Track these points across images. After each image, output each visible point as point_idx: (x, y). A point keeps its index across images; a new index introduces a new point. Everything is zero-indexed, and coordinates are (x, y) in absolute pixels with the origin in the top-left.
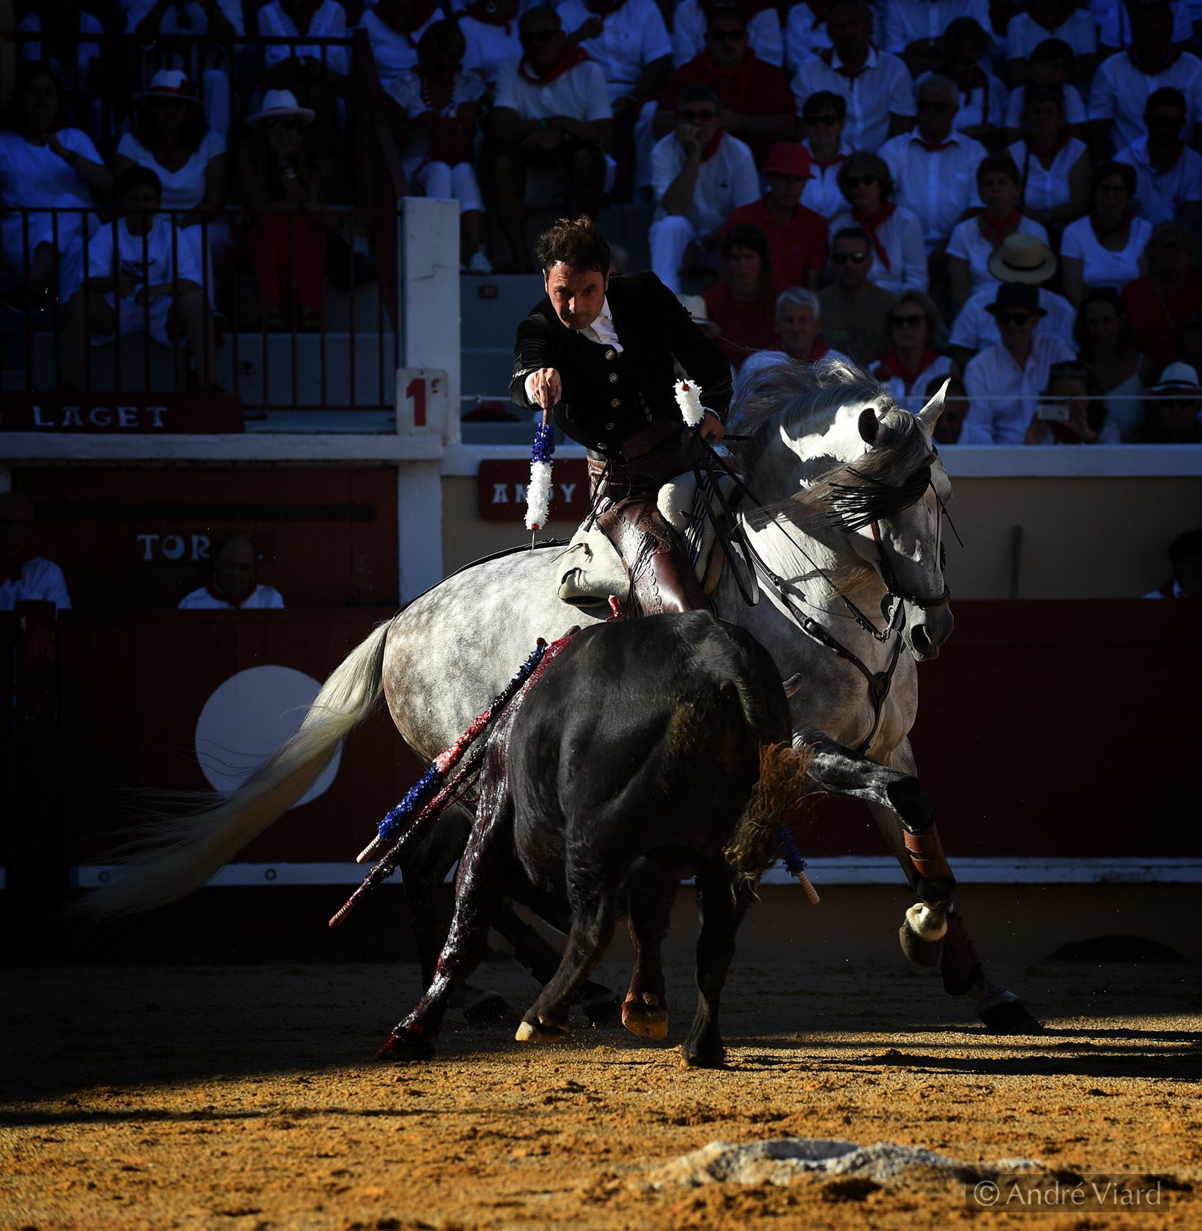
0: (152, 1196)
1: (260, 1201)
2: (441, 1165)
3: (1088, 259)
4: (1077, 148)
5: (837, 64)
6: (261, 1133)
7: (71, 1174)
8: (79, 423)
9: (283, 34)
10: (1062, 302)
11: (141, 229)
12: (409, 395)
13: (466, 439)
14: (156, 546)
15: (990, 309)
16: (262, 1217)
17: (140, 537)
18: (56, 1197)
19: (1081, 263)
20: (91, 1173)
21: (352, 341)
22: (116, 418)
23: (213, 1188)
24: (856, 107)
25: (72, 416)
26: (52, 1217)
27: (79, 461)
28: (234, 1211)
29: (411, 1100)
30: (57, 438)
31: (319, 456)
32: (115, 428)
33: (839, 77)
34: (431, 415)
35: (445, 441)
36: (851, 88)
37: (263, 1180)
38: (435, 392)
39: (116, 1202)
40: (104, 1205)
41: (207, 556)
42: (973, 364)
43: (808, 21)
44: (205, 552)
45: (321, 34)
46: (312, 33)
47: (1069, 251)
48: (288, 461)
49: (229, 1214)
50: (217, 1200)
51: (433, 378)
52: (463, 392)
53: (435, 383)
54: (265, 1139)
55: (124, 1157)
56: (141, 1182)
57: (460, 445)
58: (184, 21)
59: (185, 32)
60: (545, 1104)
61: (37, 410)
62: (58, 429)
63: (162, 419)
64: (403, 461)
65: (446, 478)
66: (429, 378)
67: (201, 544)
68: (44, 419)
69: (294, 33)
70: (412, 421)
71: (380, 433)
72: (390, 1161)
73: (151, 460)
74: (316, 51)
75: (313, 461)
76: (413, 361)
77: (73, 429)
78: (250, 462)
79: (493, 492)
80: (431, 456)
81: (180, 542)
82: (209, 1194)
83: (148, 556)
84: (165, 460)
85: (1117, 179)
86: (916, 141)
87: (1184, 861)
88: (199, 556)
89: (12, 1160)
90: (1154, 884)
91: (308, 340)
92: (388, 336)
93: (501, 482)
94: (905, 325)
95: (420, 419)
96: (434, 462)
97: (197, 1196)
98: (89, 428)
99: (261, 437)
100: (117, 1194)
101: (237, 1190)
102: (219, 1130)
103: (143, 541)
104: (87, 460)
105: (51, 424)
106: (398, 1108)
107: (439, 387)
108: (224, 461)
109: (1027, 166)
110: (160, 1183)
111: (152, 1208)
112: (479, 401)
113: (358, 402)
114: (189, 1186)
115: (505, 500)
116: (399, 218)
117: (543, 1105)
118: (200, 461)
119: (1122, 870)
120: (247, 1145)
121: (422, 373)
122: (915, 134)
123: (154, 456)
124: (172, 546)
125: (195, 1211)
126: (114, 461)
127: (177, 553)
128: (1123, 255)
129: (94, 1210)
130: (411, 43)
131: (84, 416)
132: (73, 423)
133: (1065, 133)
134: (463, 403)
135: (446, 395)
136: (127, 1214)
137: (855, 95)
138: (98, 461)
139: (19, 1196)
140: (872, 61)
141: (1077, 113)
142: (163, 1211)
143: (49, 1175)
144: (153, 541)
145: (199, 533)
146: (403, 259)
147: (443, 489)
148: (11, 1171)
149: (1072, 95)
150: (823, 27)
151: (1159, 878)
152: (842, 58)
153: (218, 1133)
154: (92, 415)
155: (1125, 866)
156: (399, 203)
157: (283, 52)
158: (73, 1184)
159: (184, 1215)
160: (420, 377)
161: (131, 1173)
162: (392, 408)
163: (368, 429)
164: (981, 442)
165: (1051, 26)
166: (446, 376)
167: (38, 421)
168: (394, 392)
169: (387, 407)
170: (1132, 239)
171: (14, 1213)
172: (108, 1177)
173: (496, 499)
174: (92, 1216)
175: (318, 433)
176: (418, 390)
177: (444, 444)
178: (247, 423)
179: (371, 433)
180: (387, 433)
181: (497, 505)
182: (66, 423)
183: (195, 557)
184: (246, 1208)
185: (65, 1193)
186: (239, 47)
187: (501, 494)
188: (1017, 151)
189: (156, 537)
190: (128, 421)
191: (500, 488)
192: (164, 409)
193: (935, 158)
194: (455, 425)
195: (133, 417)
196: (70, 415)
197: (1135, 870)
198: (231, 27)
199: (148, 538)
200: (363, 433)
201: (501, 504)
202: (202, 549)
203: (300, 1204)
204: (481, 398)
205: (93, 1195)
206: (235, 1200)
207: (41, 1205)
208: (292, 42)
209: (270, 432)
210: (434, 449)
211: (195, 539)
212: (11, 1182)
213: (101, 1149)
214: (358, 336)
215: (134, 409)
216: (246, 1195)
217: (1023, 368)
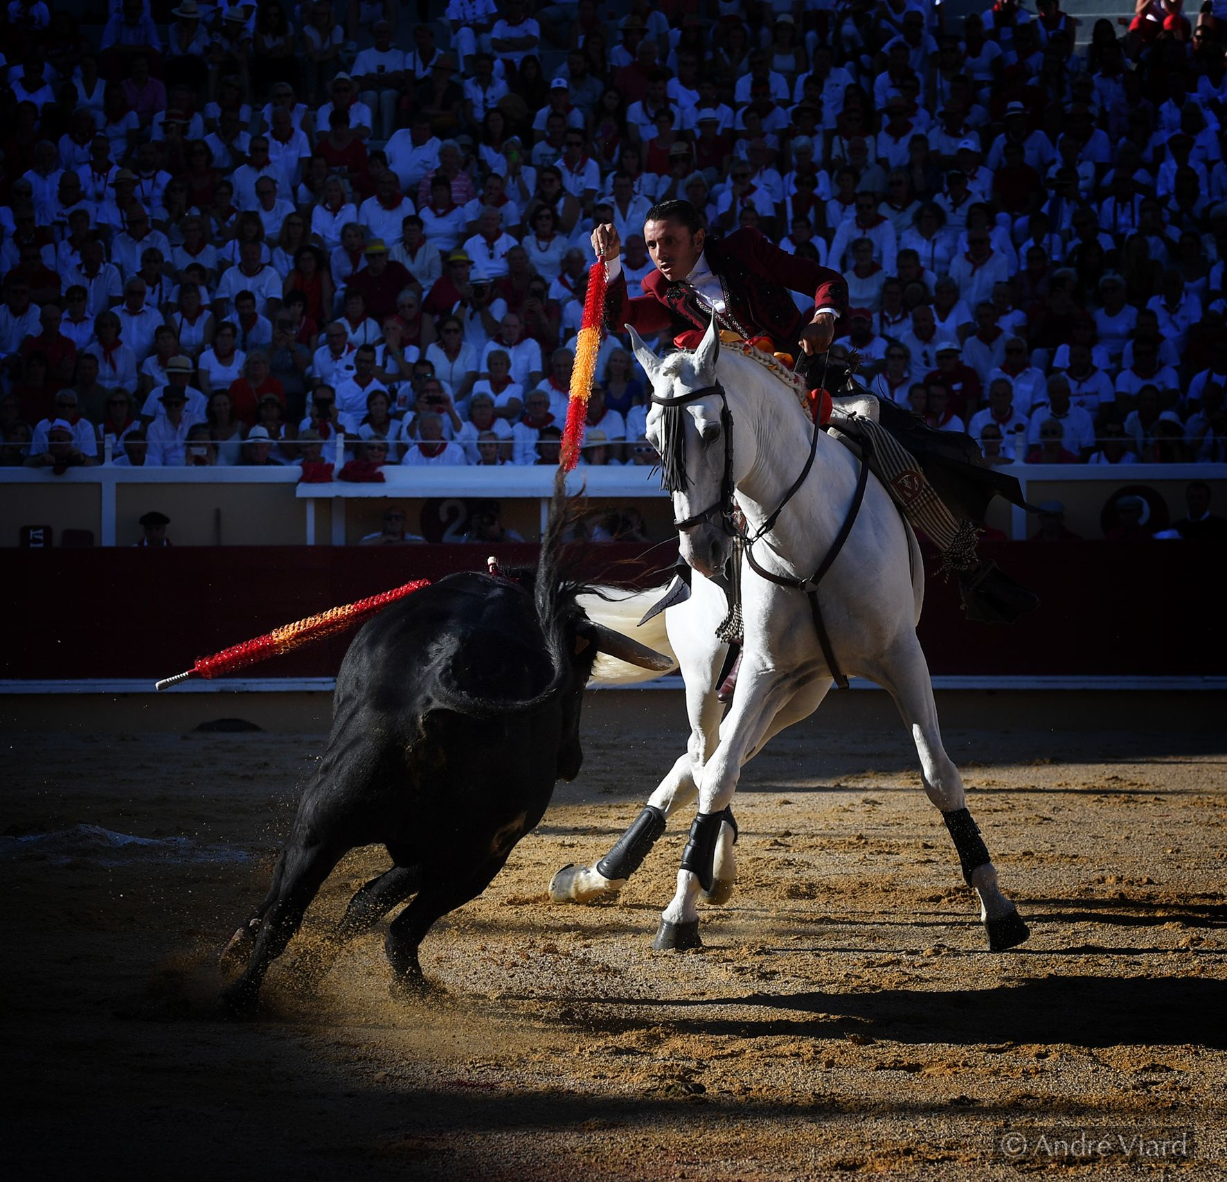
3: (212, 370)
4: (207, 314)
5: (84, 271)
10: (198, 393)
15: (160, 399)
19: (209, 372)
24: (91, 295)
33: (85, 278)
36: (90, 284)
42: (152, 425)
43: (69, 250)
47: (202, 366)
85: (228, 331)
86: (124, 310)
87: (263, 680)
90: (248, 692)
94: (118, 405)
109: (181, 325)
119: (231, 685)
122: (124, 307)
128: (231, 368)
133: (200, 310)
137: (92, 288)
140: (102, 270)
141: (206, 299)
149: (203, 290)
150: (78, 253)
151: (250, 689)
152: (86, 269)
155: (233, 683)
164: (155, 465)
165: (193, 254)
170: (235, 361)
188: (177, 316)
193: (135, 319)
197: (238, 685)
217: (177, 429)
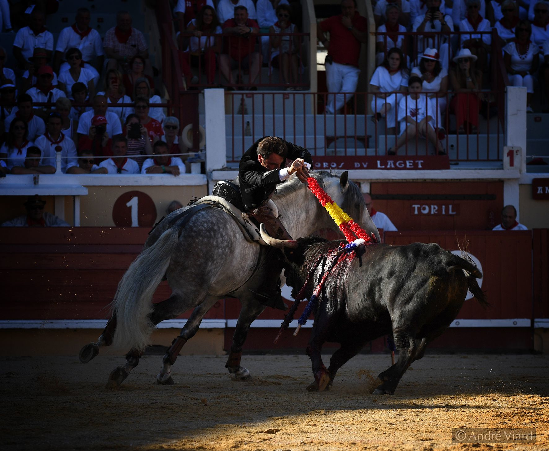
0: (396, 433)
1: (433, 436)
2: (499, 425)
6: (438, 413)
7: (370, 425)
8: (393, 166)
9: (468, 30)
11: (416, 98)
12: (508, 156)
13: (528, 171)
14: (419, 209)
16: (433, 442)
17: (413, 206)
18: (364, 433)
20: (377, 425)
21: (488, 137)
22: (405, 164)
23: (418, 431)
25: (391, 164)
26: (362, 440)
27: (393, 180)
28: (424, 439)
29: (493, 402)
30: (385, 171)
31: (476, 177)
32: (405, 168)
34: (516, 163)
35: (520, 172)
37: (435, 429)
38: (517, 154)
39: (384, 435)
40: (380, 436)
41: (436, 212)
44: (436, 211)
45: (482, 30)
46: (478, 30)
48: (465, 179)
49: (422, 440)
50: (418, 435)
51: (516, 149)
52: (527, 154)
53: (517, 151)
54: (439, 415)
55: (389, 420)
56: (393, 428)
57: (526, 173)
58: (433, 27)
59: (433, 30)
60: (540, 404)
61: (379, 162)
62: (386, 168)
63: (422, 165)
64: (505, 179)
65: (521, 185)
66: (515, 150)
67: (434, 208)
68: (381, 165)
69: (472, 30)
70: (509, 165)
71: (497, 169)
72: (481, 423)
73: (417, 179)
74: (479, 36)
75: (474, 179)
76: (509, 144)
77: (391, 169)
78: (452, 180)
79: (538, 190)
80: (515, 177)
81: (427, 207)
82: (416, 433)
83: (416, 212)
84: (422, 179)
88: (434, 213)
89: (351, 420)
91: (472, 137)
92: (501, 135)
93: (540, 186)
95: (512, 164)
96: (517, 179)
97: (412, 434)
98: (396, 168)
99: (455, 171)
100: (385, 432)
101: (426, 432)
102: (424, 411)
103: (414, 207)
104: (395, 180)
105: (383, 167)
106: (488, 405)
107: (518, 153)
108: (443, 179)
110: (400, 429)
111: (396, 438)
112: (533, 158)
113: (480, 158)
114: (410, 430)
115: (542, 192)
116: (505, 94)
117: (539, 405)
118: (434, 179)
120: (432, 417)
121: (513, 148)
123: (418, 178)
124: (424, 209)
125: (411, 439)
126: (405, 179)
127: (426, 212)
129: (376, 438)
130: (512, 32)
131: (395, 164)
132: (391, 166)
134: (527, 159)
135: (521, 155)
136: (387, 439)
138: (399, 179)
139: (352, 432)
142: (400, 439)
143: (363, 425)
144: (418, 207)
145: (434, 204)
146: (507, 108)
147: (520, 189)
148: (350, 423)
153: (423, 412)
154: (397, 164)
156: (505, 88)
157: (467, 37)
158: (370, 428)
159: (406, 440)
160: (512, 149)
161: (391, 425)
162: (502, 160)
163: (492, 168)
166: (521, 149)
167: (379, 166)
168: (503, 155)
169: (500, 160)
171: (349, 438)
172: (383, 426)
173: (539, 192)
174: (375, 439)
175: (476, 169)
176: (511, 154)
177: (520, 173)
178: (451, 166)
179: (494, 169)
180: (500, 169)
181: (539, 194)
182: (388, 166)
183: (432, 213)
184: (428, 439)
185: (367, 432)
186: (452, 36)
187: (540, 190)
189: (419, 206)
190: (410, 166)
191: (540, 188)
192: (422, 161)
194: (524, 166)
195: (411, 164)
196: (390, 163)
198: (449, 29)
199: (416, 206)
200: (491, 169)
201: (540, 194)
202: (435, 210)
203: (447, 437)
204: (533, 157)
205: (377, 432)
206: (425, 435)
207: (359, 435)
208: (470, 33)
209: (459, 169)
210: (516, 175)
211: (432, 207)
212: (350, 427)
213: (382, 417)
214: (490, 135)
215: (412, 161)
216: (429, 434)
